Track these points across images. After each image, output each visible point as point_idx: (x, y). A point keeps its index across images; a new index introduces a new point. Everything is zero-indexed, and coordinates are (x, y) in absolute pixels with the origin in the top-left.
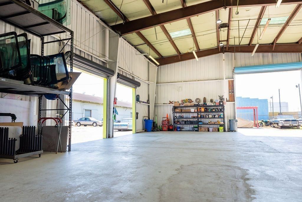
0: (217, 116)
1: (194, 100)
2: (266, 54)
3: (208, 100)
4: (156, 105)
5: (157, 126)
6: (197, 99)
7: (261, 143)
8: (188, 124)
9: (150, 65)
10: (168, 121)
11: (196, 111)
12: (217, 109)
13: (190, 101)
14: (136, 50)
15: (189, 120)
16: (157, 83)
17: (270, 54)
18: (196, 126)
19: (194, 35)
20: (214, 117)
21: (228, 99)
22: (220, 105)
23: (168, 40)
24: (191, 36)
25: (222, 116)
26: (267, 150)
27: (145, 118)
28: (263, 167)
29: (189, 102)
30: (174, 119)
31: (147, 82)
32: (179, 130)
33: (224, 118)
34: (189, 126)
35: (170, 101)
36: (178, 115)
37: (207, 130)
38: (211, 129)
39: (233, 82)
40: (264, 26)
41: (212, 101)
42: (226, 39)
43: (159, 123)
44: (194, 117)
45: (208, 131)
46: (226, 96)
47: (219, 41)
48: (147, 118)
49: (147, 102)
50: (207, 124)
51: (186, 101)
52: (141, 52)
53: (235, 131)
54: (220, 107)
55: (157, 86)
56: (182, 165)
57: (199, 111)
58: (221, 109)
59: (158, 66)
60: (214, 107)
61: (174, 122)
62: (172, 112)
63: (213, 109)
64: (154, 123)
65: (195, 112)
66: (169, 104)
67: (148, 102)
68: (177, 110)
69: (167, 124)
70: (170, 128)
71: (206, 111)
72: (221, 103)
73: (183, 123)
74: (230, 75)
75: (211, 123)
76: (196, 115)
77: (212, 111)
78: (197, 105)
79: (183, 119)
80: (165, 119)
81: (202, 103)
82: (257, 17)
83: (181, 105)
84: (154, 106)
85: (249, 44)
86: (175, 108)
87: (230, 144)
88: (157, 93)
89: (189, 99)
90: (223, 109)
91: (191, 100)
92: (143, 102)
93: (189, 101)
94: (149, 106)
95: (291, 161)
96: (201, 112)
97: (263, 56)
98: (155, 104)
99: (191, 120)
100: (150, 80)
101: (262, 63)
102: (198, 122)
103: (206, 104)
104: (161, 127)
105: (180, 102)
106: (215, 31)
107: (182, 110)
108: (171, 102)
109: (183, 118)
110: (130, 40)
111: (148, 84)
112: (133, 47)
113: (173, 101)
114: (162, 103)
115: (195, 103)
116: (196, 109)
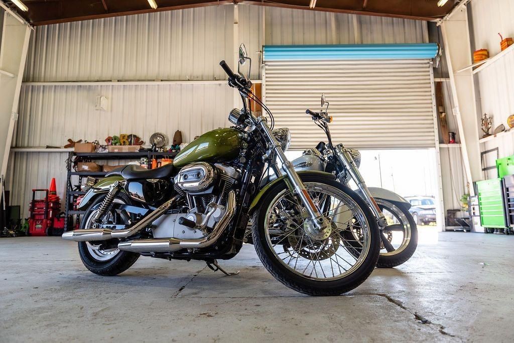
1: (145, 137)
4: (17, 150)
5: (20, 220)
6: (155, 136)
10: (53, 201)
17: (355, 17)
29: (130, 143)
30: (71, 196)
35: (70, 140)
51: (122, 141)
66: (66, 147)
69: (47, 213)
70: (55, 226)
74: (254, 71)
78: (150, 150)
80: (40, 196)
83: (100, 151)
84: (11, 152)
86: (78, 159)
89: (131, 135)
91: (138, 138)
93: (129, 140)
98: (12, 147)
105: (102, 143)
107: (101, 168)
108: (71, 144)
113: (80, 141)
114: (44, 146)
115: (147, 145)
116: (145, 163)
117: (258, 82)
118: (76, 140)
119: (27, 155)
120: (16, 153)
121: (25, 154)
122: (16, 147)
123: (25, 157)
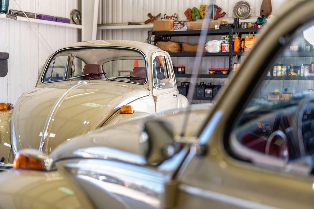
1: (228, 7)
4: (103, 27)
11: (227, 49)
29: (211, 16)
35: (149, 15)
44: (218, 73)
49: (72, 18)
51: (202, 13)
57: (236, 49)
66: (146, 23)
67: (77, 15)
78: (232, 26)
83: (179, 29)
84: (98, 31)
89: (212, 6)
91: (219, 9)
92: (40, 17)
93: (210, 12)
98: (99, 25)
105: (181, 16)
107: (180, 45)
108: (152, 19)
113: (160, 15)
114: (126, 22)
116: (226, 42)
119: (112, 32)
120: (102, 30)
121: (111, 31)
122: (103, 24)
123: (110, 34)
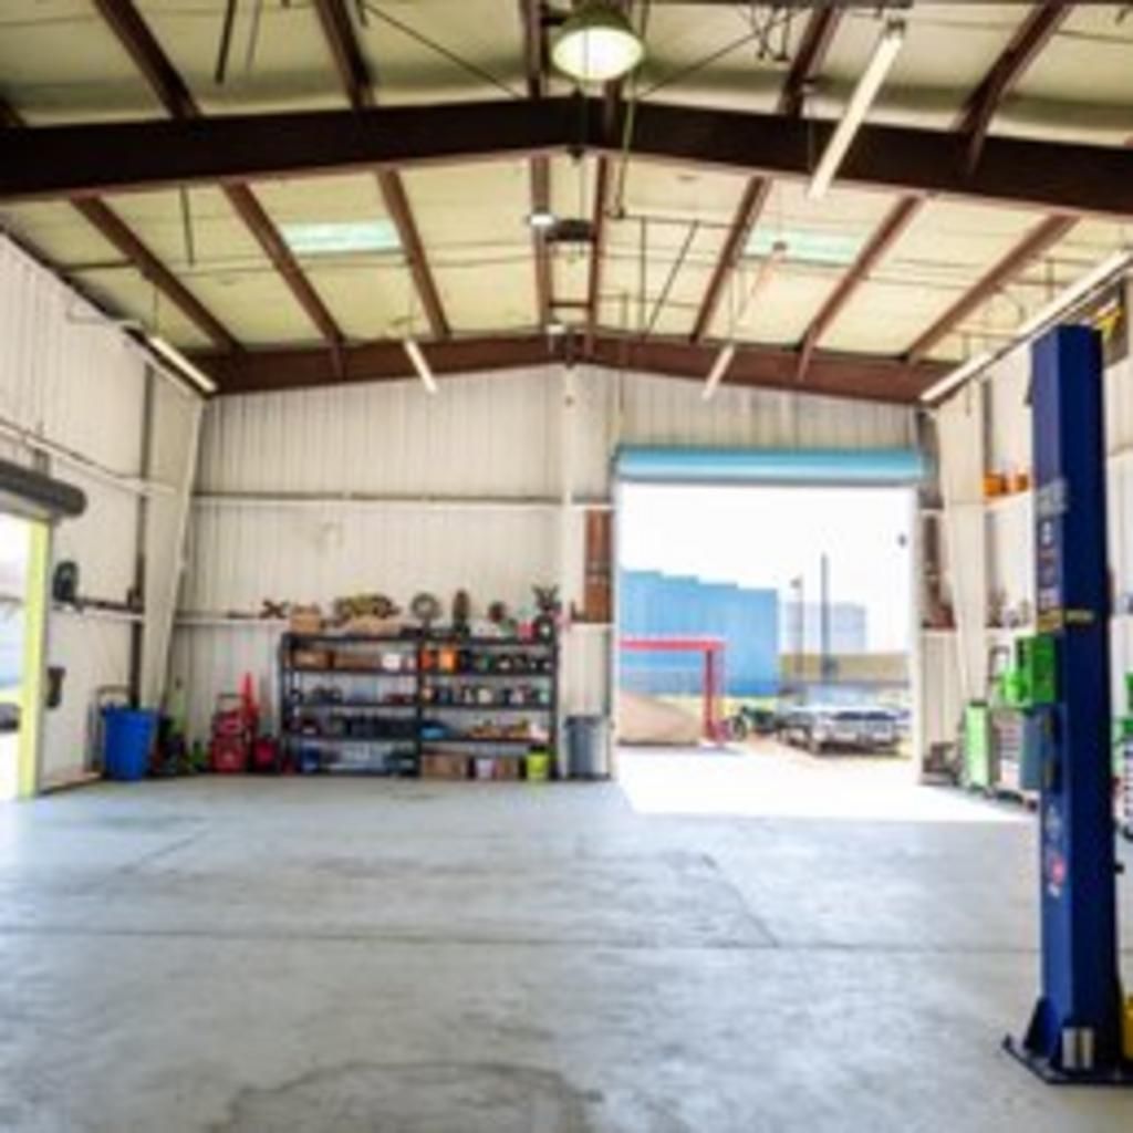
0: (518, 697)
1: (402, 601)
2: (767, 395)
3: (480, 603)
4: (183, 621)
5: (182, 747)
6: (422, 599)
7: (708, 873)
8: (362, 736)
9: (159, 388)
10: (251, 713)
11: (412, 663)
12: (524, 657)
13: (382, 607)
14: (69, 292)
15: (369, 712)
16: (198, 492)
17: (784, 398)
18: (408, 745)
19: (415, 254)
20: (503, 702)
21: (580, 607)
22: (537, 638)
23: (268, 263)
24: (400, 258)
25: (544, 698)
26: (723, 931)
27: (105, 700)
28: (676, 1066)
29: (375, 612)
30: (286, 707)
31: (135, 485)
32: (310, 766)
33: (552, 706)
34: (366, 746)
35: (267, 603)
36: (309, 683)
37: (463, 769)
38: (484, 766)
39: (607, 519)
40: (762, 260)
41: (497, 613)
42: (583, 296)
43: (197, 726)
44: (397, 700)
45: (472, 773)
46: (571, 592)
47: (549, 304)
48: (122, 700)
49: (130, 603)
50: (467, 738)
51: (360, 608)
52: (108, 308)
53: (607, 777)
54: (539, 651)
55: (196, 510)
56: (248, 1091)
57: (425, 666)
58: (540, 662)
59: (207, 396)
60: (507, 649)
61: (286, 724)
62: (275, 667)
63: (504, 657)
64: (165, 723)
65: (403, 671)
66: (264, 616)
68: (307, 658)
69: (243, 735)
70: (259, 757)
71: (464, 665)
72: (546, 630)
73: (338, 727)
74: (598, 486)
75: (485, 735)
76: (407, 686)
77: (493, 670)
78: (421, 631)
79: (337, 710)
80: (231, 705)
81: (445, 620)
82: (729, 217)
83: (331, 631)
85: (694, 337)
86: (294, 644)
87: (556, 884)
88: (192, 550)
89: (377, 597)
90: (554, 658)
91: (390, 603)
92: (102, 605)
94: (137, 629)
95: (812, 1009)
96: (435, 670)
97: (755, 405)
98: (175, 615)
99: (386, 712)
100: (155, 470)
101: (746, 438)
102: (416, 728)
103: (467, 631)
104: (205, 748)
105: (328, 612)
106: (529, 250)
107: (331, 657)
108: (273, 610)
109: (339, 702)
110: (29, 234)
111: (143, 501)
112: (49, 277)
113: (285, 604)
115: (406, 619)
117: (604, 507)
118: (277, 600)
120: (179, 626)
122: (180, 615)
